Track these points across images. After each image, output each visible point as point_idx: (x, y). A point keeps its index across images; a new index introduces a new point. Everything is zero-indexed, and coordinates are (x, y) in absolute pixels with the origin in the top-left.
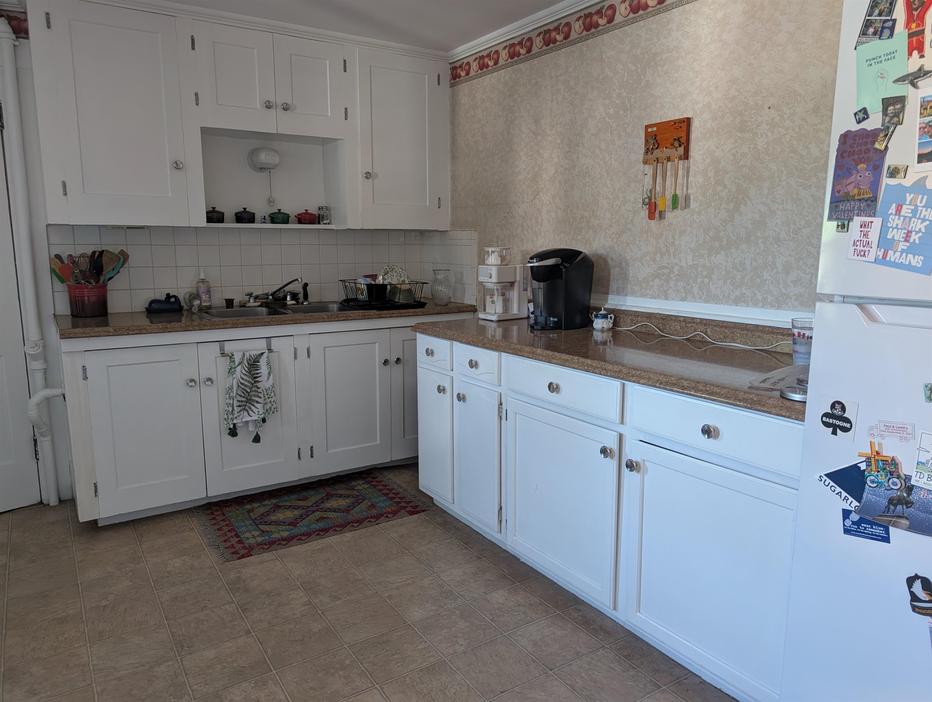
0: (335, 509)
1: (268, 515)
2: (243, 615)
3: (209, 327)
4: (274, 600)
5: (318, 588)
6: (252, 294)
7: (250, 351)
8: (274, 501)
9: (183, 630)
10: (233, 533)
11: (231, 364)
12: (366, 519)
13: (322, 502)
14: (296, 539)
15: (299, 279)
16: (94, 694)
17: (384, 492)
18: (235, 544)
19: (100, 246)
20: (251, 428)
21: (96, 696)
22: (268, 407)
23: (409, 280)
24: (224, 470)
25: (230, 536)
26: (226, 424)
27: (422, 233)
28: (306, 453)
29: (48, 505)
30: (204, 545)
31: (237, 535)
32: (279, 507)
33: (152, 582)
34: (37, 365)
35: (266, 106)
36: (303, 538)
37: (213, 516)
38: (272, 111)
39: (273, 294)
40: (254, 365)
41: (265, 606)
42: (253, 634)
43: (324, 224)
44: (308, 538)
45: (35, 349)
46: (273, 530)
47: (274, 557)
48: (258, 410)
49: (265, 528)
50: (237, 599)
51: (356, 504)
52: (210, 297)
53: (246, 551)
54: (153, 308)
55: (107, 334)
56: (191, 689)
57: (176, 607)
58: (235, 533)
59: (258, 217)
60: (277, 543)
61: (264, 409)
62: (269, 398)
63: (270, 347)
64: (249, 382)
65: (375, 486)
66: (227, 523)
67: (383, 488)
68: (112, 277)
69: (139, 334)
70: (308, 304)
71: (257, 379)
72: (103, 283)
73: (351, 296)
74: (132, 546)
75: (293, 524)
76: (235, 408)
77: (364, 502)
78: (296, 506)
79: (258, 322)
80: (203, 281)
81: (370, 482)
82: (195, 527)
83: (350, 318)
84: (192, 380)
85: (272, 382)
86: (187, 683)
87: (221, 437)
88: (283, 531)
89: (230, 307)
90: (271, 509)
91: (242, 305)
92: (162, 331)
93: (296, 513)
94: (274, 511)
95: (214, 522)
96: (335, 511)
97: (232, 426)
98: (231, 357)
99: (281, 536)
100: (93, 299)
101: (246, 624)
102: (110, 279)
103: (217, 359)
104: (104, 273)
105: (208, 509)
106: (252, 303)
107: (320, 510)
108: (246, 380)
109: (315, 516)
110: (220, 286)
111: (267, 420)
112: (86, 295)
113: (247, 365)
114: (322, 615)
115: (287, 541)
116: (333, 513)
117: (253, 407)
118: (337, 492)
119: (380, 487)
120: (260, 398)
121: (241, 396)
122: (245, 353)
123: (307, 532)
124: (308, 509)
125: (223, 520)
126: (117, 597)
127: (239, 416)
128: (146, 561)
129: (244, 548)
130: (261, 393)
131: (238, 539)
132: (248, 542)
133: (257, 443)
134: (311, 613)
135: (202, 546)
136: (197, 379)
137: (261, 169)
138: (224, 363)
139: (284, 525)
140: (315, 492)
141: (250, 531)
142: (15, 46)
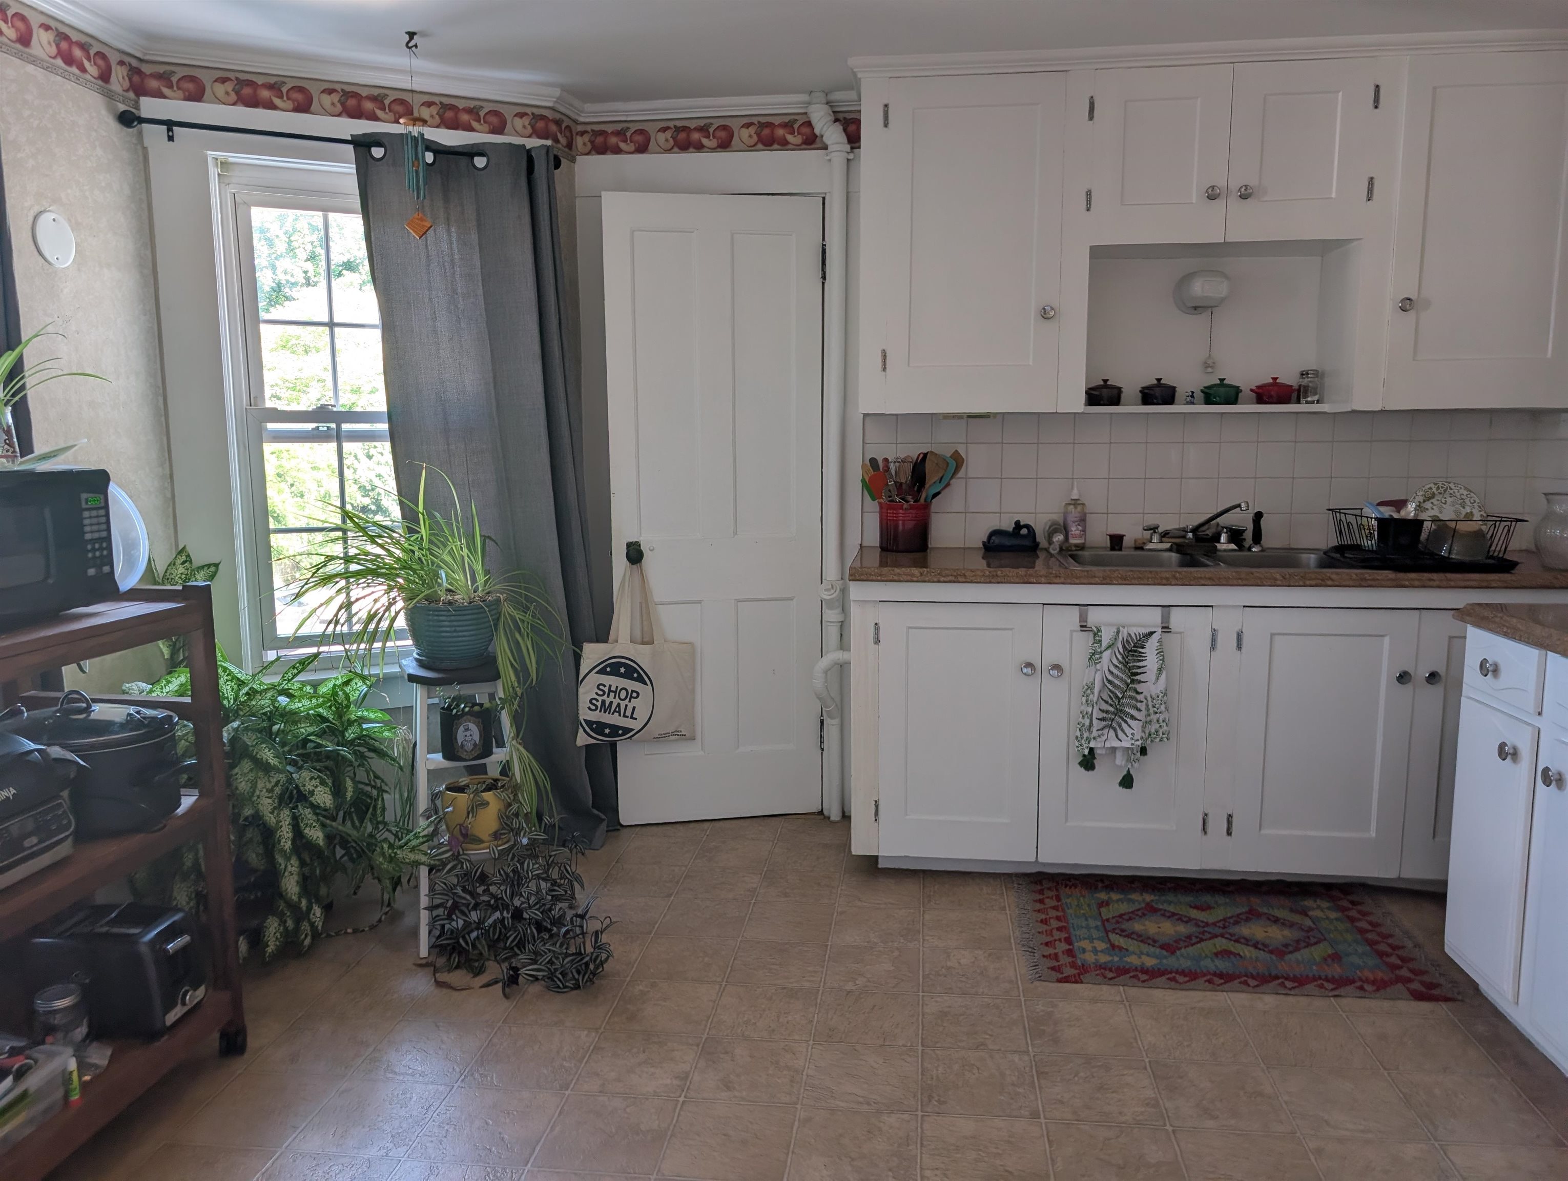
0: (1258, 943)
1: (1130, 919)
2: (1036, 1081)
3: (1062, 580)
4: (1095, 1074)
5: (1179, 1081)
6: (1157, 528)
7: (1130, 626)
8: (1148, 897)
9: (940, 1069)
10: (1064, 935)
11: (1095, 645)
12: (1314, 979)
13: (1236, 923)
14: (1168, 976)
15: (1243, 505)
16: (794, 1121)
17: (1370, 936)
18: (1060, 954)
19: (930, 445)
20: (1120, 760)
21: (797, 1123)
22: (1154, 727)
23: (1482, 513)
24: (1068, 824)
25: (1057, 938)
26: (1078, 747)
27: (1535, 415)
28: (1218, 825)
29: (829, 818)
30: (1012, 941)
31: (1068, 941)
32: (1154, 910)
33: (921, 977)
34: (832, 615)
35: (1208, 197)
36: (1181, 979)
37: (1041, 897)
38: (1219, 204)
39: (1195, 530)
40: (1135, 651)
41: (1076, 1078)
42: (1043, 1120)
43: (1307, 402)
44: (1189, 981)
45: (830, 593)
46: (1131, 949)
47: (1118, 998)
48: (1132, 731)
49: (1119, 941)
50: (1035, 1050)
51: (1303, 944)
52: (1084, 531)
53: (1076, 972)
54: (993, 543)
55: (909, 578)
56: (921, 1174)
57: (941, 1029)
58: (1067, 935)
59: (1180, 394)
60: (1132, 974)
61: (1144, 732)
62: (1156, 713)
63: (1168, 622)
64: (1121, 680)
65: (1352, 920)
66: (1059, 914)
67: (1370, 928)
68: (939, 493)
69: (954, 582)
70: (1261, 551)
71: (1138, 677)
72: (925, 500)
73: (1347, 541)
74: (912, 911)
75: (1170, 948)
76: (1095, 722)
77: (1321, 945)
78: (1185, 916)
79: (1148, 578)
80: (1075, 503)
81: (1343, 910)
82: (1009, 907)
83: (1329, 583)
84: (1029, 665)
85: (1164, 686)
86: (919, 1161)
87: (1068, 767)
88: (1148, 955)
89: (1117, 548)
90: (1139, 910)
91: (1138, 546)
92: (988, 581)
93: (1182, 929)
94: (1144, 915)
95: (1039, 906)
96: (1255, 946)
97: (1086, 752)
98: (1097, 633)
99: (1143, 964)
100: (910, 525)
101: (1037, 1099)
102: (935, 495)
103: (1074, 634)
104: (927, 486)
105: (1036, 883)
106: (1155, 544)
107: (1227, 936)
108: (1117, 677)
109: (1215, 945)
110: (1105, 511)
111: (1149, 751)
112: (901, 518)
113: (1121, 650)
114: (1172, 1136)
115: (1151, 975)
116: (1252, 949)
117: (1124, 725)
118: (1271, 912)
119: (1363, 925)
120: (1139, 710)
121: (1106, 702)
122: (1121, 629)
123: (1190, 970)
124: (1206, 929)
125: (1055, 908)
126: (868, 984)
127: (1099, 736)
128: (924, 940)
129: (1073, 965)
130: (1141, 702)
131: (1067, 947)
132: (1082, 956)
133: (1126, 788)
134: (1154, 1123)
135: (1010, 942)
136: (1038, 665)
137: (1195, 308)
138: (1084, 642)
139: (1153, 946)
140: (1227, 900)
141: (1091, 940)
142: (848, 160)
